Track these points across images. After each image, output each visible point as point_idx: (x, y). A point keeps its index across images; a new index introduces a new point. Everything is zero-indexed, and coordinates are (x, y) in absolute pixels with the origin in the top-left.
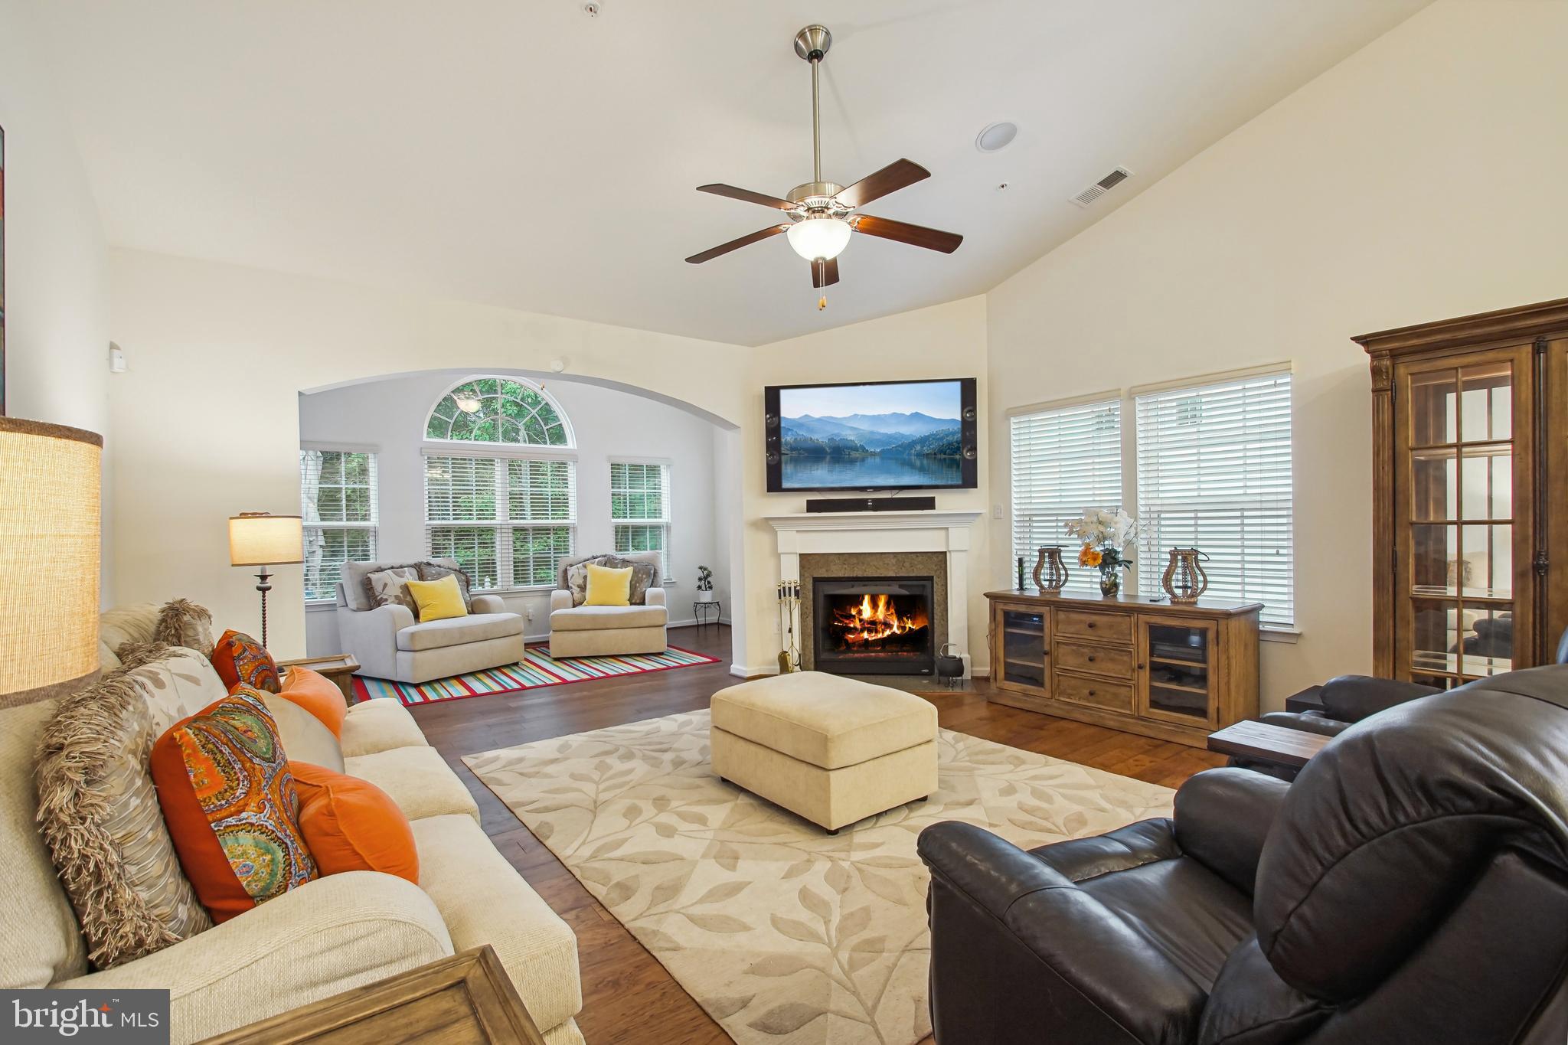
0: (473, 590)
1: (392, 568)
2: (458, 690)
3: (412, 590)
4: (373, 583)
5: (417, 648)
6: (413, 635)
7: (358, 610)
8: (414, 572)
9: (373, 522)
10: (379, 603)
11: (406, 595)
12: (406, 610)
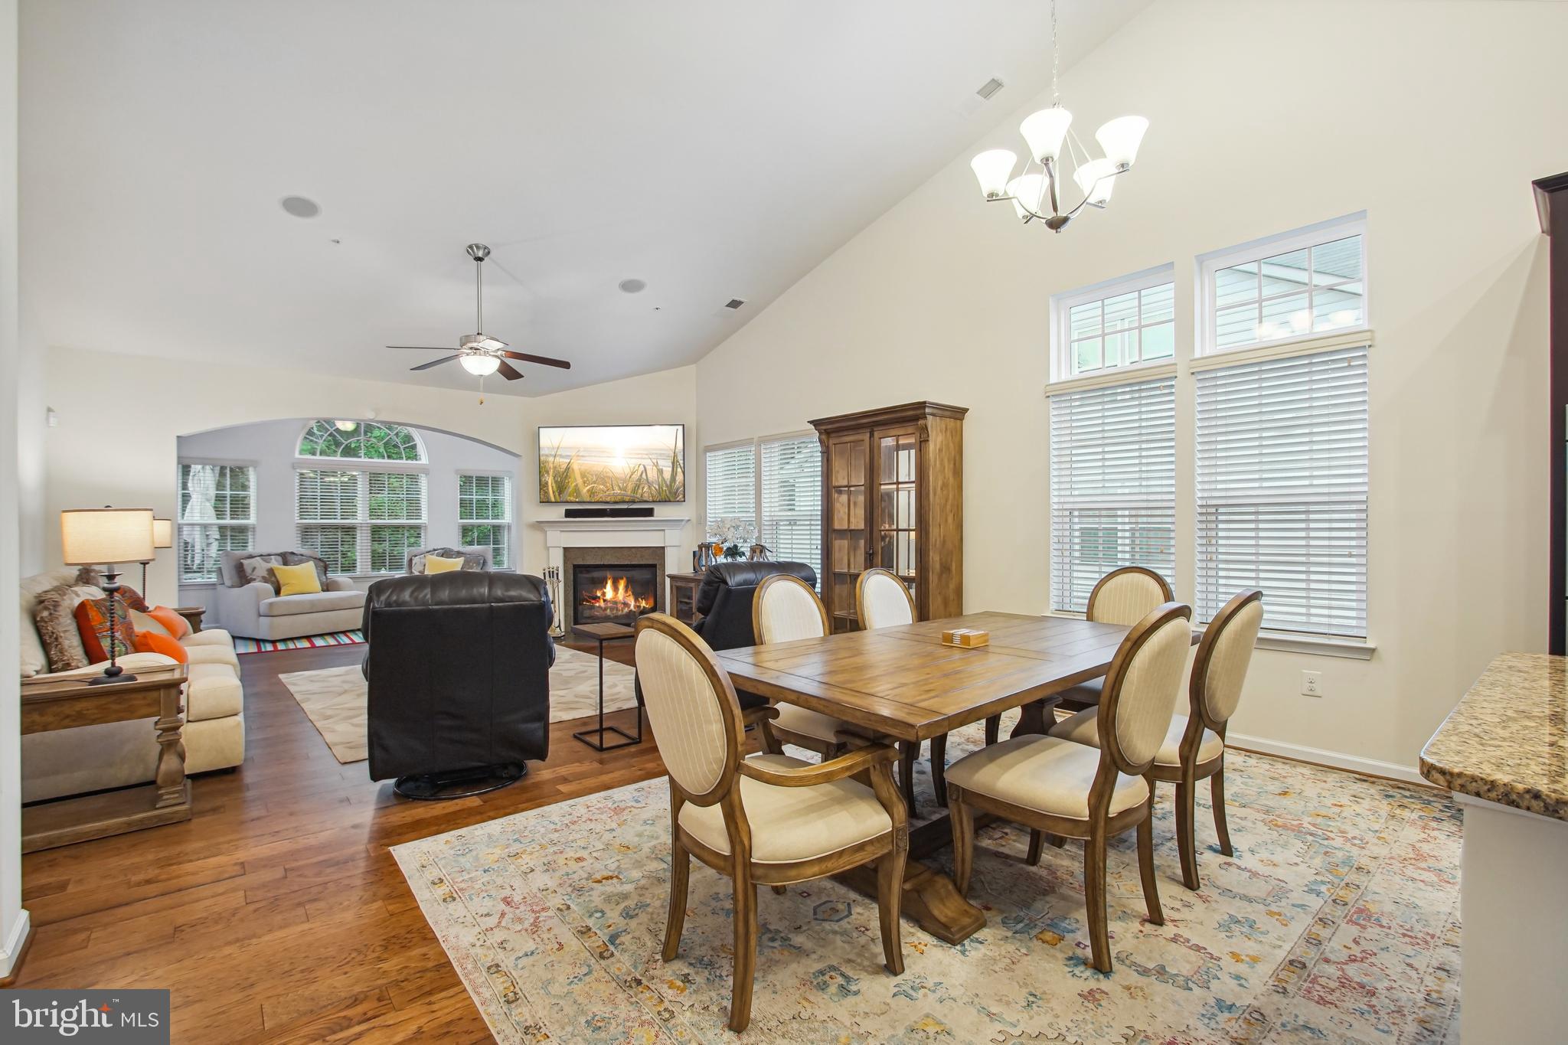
0: (330, 575)
1: (261, 555)
2: (306, 644)
3: (276, 572)
4: (245, 567)
5: (275, 613)
6: (271, 604)
7: (233, 587)
8: (279, 558)
9: (252, 520)
10: (249, 581)
11: (271, 577)
12: (269, 587)
